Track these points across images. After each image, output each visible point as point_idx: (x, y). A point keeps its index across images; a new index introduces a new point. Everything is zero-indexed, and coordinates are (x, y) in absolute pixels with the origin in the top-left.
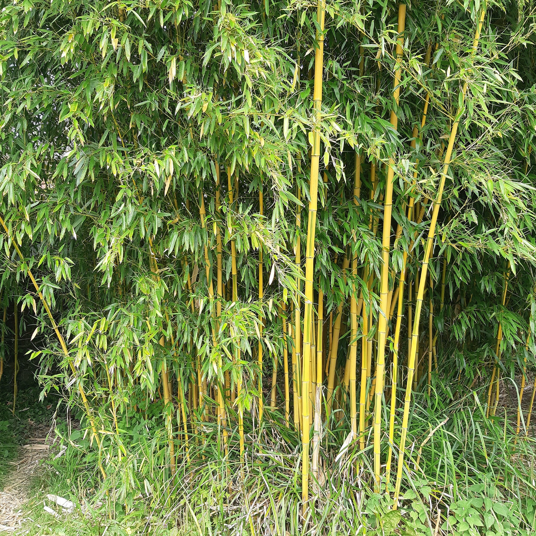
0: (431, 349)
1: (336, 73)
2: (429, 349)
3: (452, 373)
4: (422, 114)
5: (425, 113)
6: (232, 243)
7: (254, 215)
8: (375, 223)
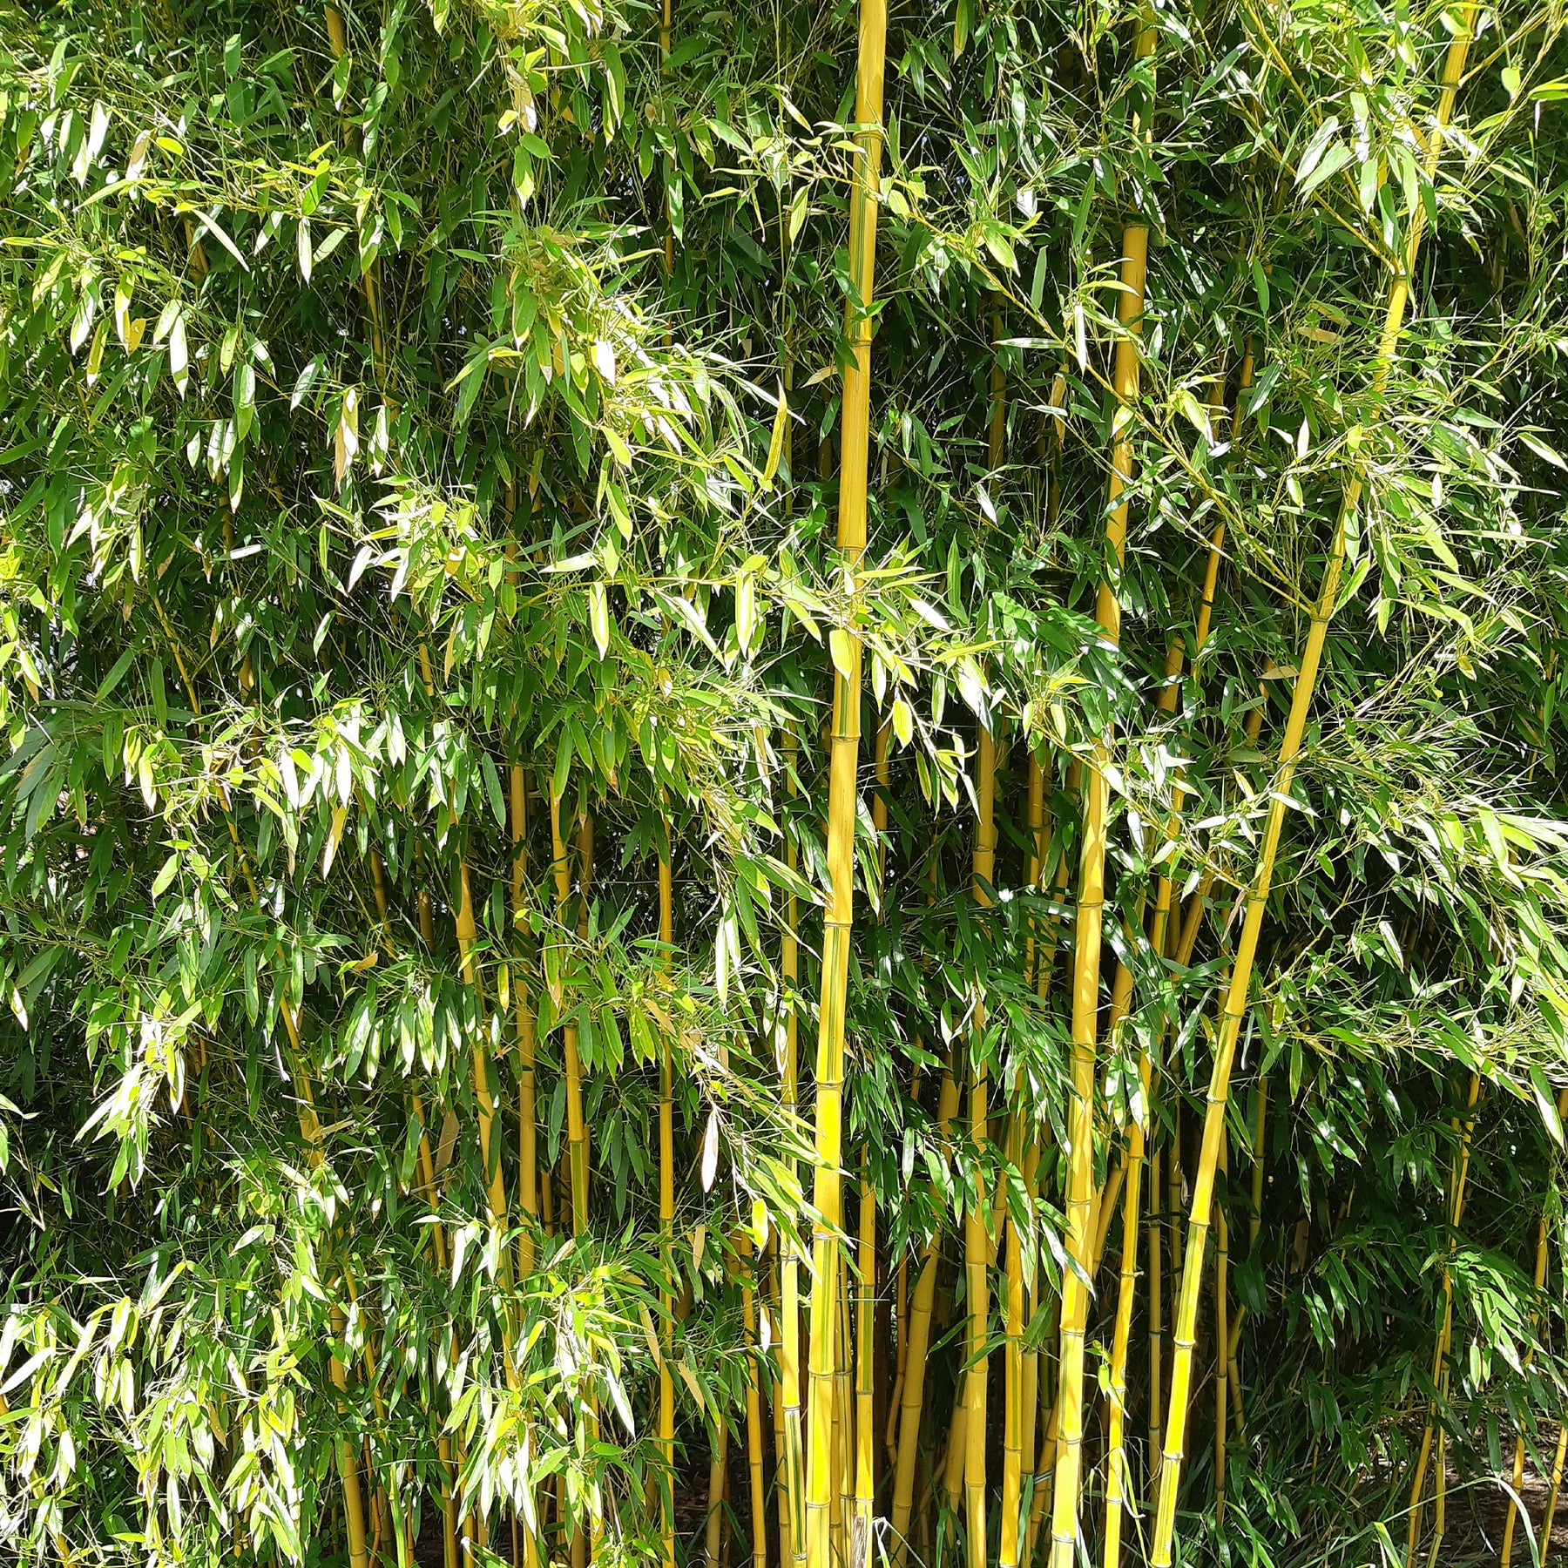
0: (1223, 1369)
1: (914, 453)
2: (1215, 1370)
3: (1290, 1446)
4: (1199, 601)
5: (1209, 596)
6: (568, 1034)
7: (638, 942)
8: (1043, 965)
